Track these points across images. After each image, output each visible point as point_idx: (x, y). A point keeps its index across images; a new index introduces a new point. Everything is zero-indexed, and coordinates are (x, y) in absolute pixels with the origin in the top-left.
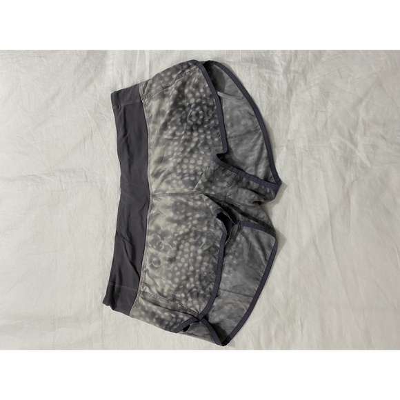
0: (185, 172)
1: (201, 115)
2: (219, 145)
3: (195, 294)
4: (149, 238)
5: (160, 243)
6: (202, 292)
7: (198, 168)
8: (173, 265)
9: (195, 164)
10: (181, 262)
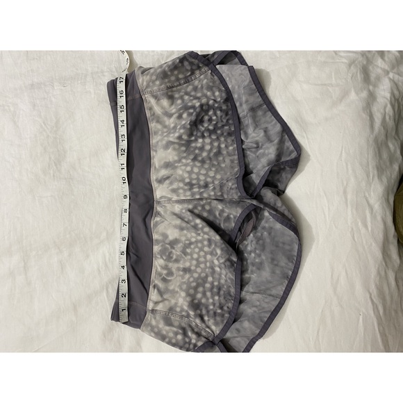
0: (194, 182)
1: (214, 120)
2: (235, 155)
3: (211, 312)
4: (156, 248)
5: (171, 253)
6: (219, 311)
7: (209, 180)
8: (187, 276)
9: (206, 175)
10: (196, 272)
